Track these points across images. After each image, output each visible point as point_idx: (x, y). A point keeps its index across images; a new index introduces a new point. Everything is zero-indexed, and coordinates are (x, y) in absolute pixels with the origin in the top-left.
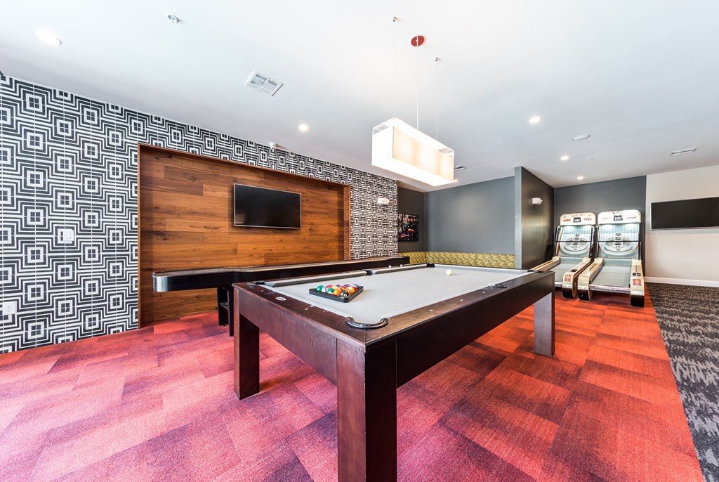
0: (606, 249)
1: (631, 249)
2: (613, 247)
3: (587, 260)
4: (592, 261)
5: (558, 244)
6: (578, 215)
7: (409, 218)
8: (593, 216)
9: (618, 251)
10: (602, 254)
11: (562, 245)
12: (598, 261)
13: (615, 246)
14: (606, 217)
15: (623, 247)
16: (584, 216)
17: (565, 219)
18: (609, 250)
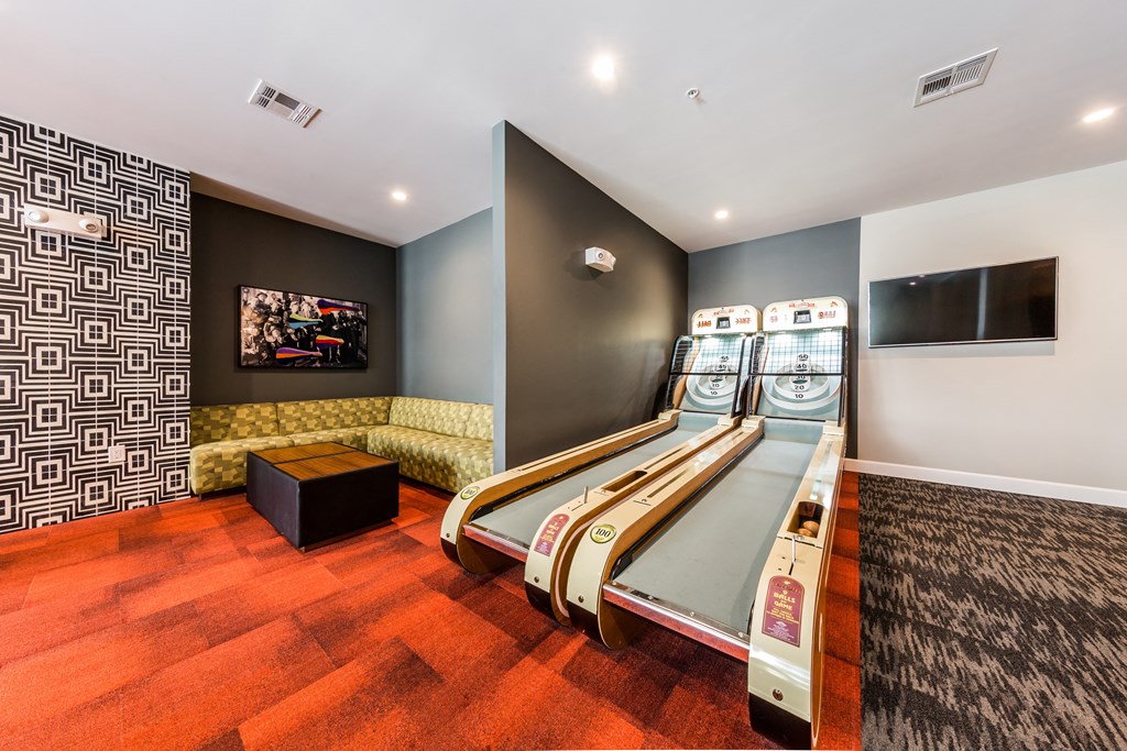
0: (775, 395)
1: (827, 392)
2: (788, 389)
3: (726, 421)
4: (738, 425)
5: (681, 380)
6: (725, 312)
7: (321, 305)
8: (753, 313)
9: (799, 399)
10: (766, 409)
11: (691, 381)
12: (750, 425)
13: (793, 386)
14: (781, 315)
15: (812, 390)
16: (736, 313)
17: (701, 320)
18: (781, 397)
